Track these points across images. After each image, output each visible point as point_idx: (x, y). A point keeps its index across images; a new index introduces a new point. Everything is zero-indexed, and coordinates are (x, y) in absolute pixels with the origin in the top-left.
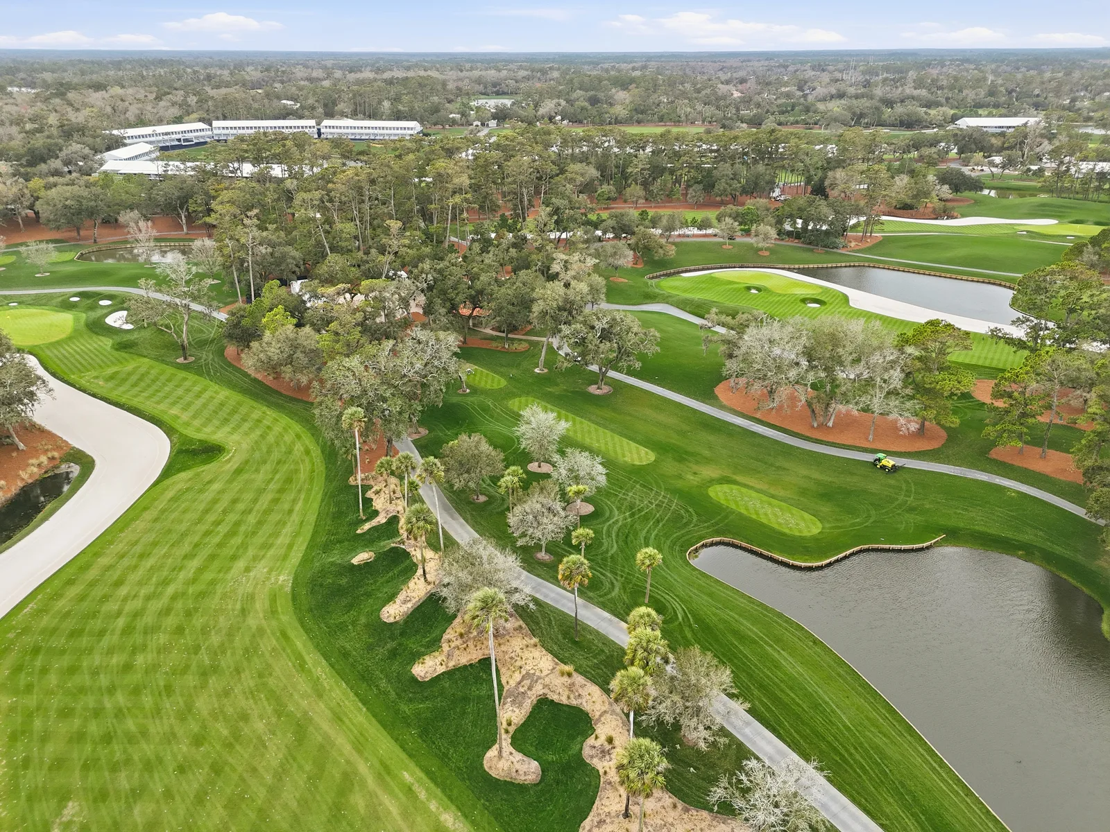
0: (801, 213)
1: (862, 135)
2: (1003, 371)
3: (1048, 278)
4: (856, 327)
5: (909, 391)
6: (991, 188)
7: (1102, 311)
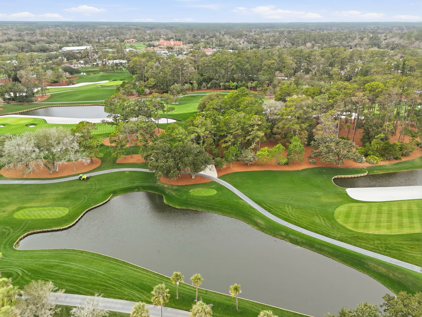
0: (11, 90)
1: (26, 56)
2: (110, 134)
3: (112, 100)
4: (53, 131)
5: (82, 149)
6: (84, 72)
7: (132, 107)
